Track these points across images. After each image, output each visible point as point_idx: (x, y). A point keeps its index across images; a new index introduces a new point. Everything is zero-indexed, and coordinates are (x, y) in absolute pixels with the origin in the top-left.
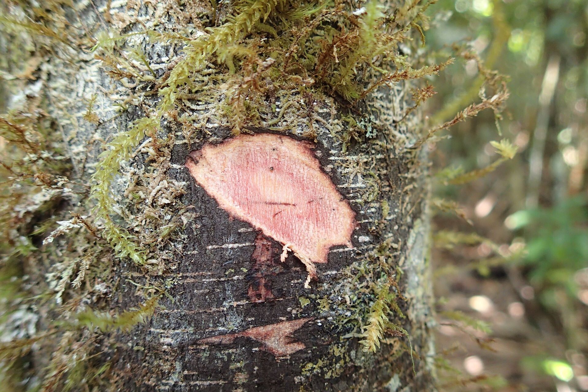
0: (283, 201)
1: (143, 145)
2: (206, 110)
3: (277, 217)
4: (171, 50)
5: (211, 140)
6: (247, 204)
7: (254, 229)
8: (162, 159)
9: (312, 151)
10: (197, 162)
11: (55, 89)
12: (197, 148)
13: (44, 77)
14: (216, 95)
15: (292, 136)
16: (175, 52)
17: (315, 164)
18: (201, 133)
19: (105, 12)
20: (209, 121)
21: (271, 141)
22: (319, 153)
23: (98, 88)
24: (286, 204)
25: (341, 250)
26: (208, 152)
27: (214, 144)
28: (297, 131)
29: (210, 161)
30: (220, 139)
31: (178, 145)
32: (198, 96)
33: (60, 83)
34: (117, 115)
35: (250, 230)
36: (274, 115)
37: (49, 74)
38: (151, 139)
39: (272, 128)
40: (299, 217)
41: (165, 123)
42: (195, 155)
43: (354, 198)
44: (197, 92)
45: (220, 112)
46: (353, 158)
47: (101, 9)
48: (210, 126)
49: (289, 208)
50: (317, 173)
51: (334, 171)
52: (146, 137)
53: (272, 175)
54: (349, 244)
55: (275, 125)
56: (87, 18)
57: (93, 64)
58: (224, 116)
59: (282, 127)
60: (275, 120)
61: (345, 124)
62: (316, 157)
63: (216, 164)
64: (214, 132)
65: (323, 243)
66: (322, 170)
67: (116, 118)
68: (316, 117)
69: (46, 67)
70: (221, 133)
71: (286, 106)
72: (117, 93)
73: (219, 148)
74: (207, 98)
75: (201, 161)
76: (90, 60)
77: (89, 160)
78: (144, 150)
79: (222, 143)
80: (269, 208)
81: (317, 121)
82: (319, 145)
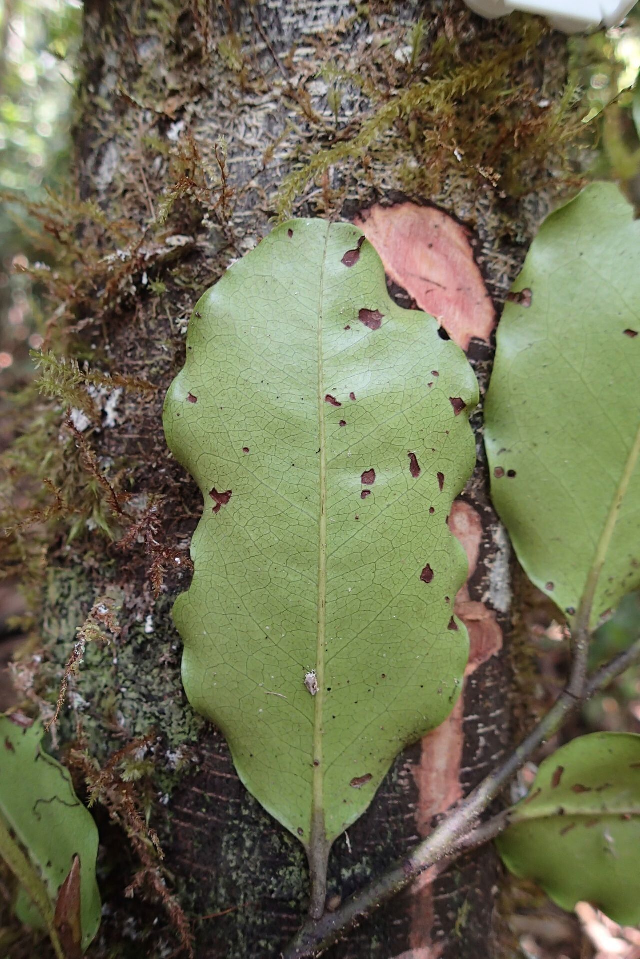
0: (436, 281)
1: (313, 194)
2: (383, 170)
3: (429, 294)
4: (357, 106)
5: (382, 201)
6: (404, 274)
7: (410, 297)
8: (331, 211)
9: (469, 239)
10: (364, 221)
11: (200, 133)
12: (367, 206)
13: (188, 118)
14: (395, 158)
15: (455, 217)
16: (361, 109)
17: (470, 253)
18: (375, 192)
19: (287, 58)
20: (384, 181)
21: (435, 217)
22: (475, 242)
23: (264, 135)
24: (439, 285)
25: (481, 343)
26: (377, 213)
27: (384, 206)
28: (460, 214)
29: (377, 222)
30: (391, 202)
31: (350, 201)
32: (378, 156)
33: (209, 127)
34: (285, 163)
35: (406, 297)
36: (443, 192)
37: (195, 116)
38: (321, 190)
39: (439, 204)
40: (449, 301)
41: (340, 176)
42: (365, 214)
43: (499, 297)
44: (377, 151)
45: (396, 175)
46: (502, 258)
47: (282, 55)
48: (384, 187)
49: (440, 290)
50: (470, 263)
51: (485, 264)
52: (316, 187)
53: (430, 253)
54: (488, 341)
55: (443, 201)
56: (261, 63)
57: (261, 110)
58: (399, 179)
59: (447, 205)
60: (443, 197)
61: (501, 222)
62: (471, 245)
63: (382, 227)
64: (388, 193)
65: (467, 332)
66: (475, 261)
67: (281, 167)
68: (477, 205)
69: (191, 109)
70: (393, 196)
71: (455, 185)
72: (288, 141)
73: (388, 211)
74: (387, 160)
75: (369, 221)
76: (260, 105)
77: (237, 209)
78: (312, 200)
79: (391, 206)
80: (423, 283)
81: (478, 210)
82: (475, 234)
